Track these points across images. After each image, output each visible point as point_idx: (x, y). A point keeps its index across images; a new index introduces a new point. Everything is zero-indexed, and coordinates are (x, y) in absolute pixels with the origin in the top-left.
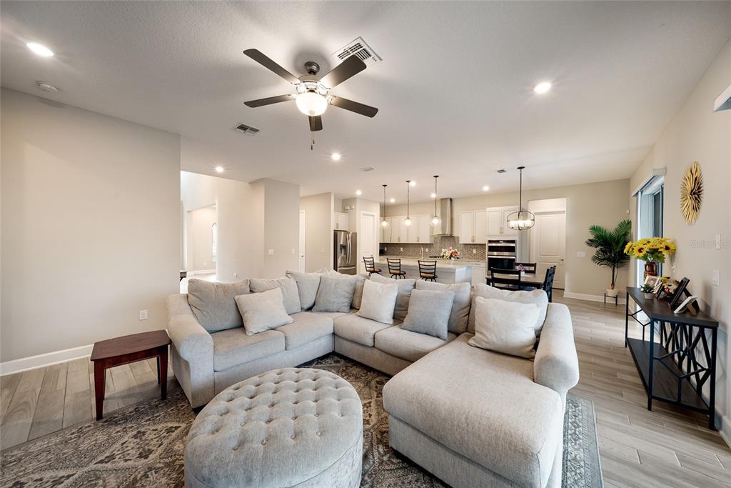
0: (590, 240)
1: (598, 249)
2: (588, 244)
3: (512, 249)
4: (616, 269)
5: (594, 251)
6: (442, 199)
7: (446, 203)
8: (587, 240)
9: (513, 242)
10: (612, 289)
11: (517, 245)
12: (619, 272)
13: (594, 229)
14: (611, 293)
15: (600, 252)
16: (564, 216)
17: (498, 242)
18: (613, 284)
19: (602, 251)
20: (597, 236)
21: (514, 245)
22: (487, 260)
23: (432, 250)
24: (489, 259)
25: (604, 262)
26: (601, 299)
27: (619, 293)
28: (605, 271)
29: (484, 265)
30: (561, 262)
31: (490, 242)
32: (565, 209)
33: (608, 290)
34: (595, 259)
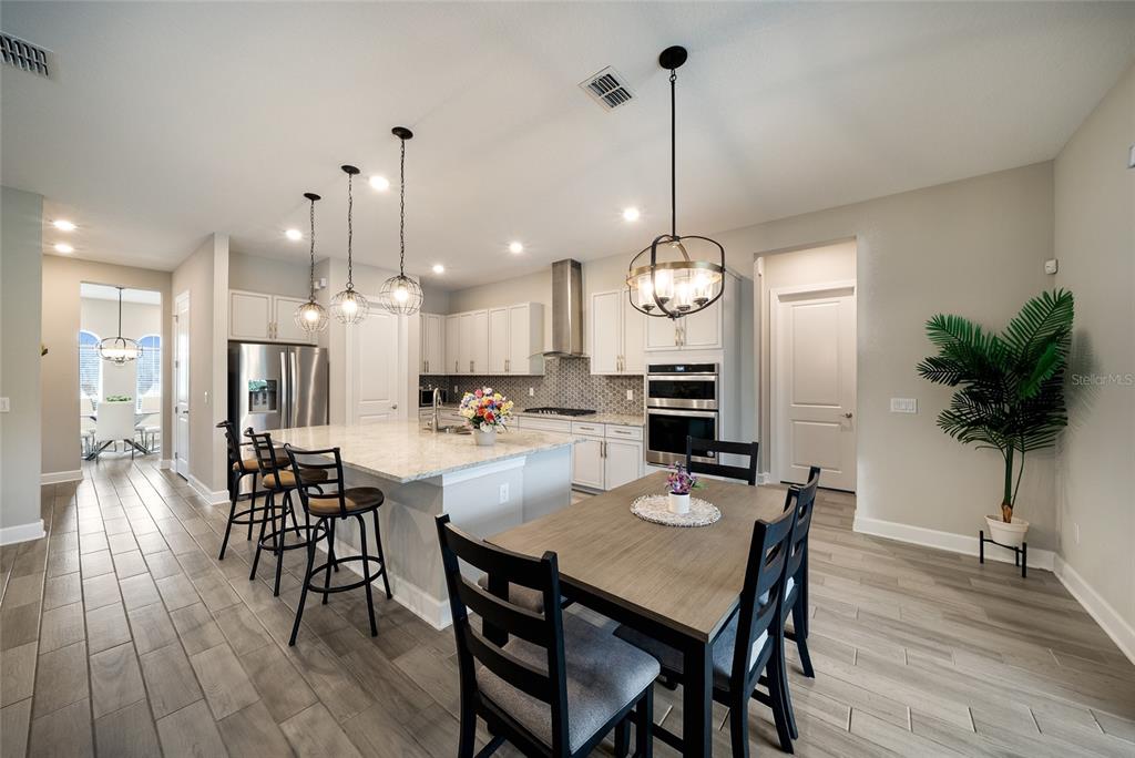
0: (930, 360)
1: (960, 388)
2: (926, 372)
3: (707, 390)
4: (1017, 455)
5: (945, 395)
6: (555, 265)
7: (563, 273)
8: (922, 360)
9: (710, 368)
10: (1007, 520)
11: (722, 376)
12: (1030, 466)
13: (941, 326)
14: (1003, 533)
15: (966, 399)
16: (852, 300)
17: (671, 369)
18: (1008, 503)
19: (973, 396)
20: (951, 349)
21: (712, 378)
22: (645, 421)
23: (543, 391)
24: (652, 418)
25: (980, 432)
26: (967, 546)
27: (1029, 532)
28: (981, 463)
29: (639, 434)
30: (846, 422)
31: (653, 369)
32: (853, 283)
33: (990, 522)
34: (948, 421)
